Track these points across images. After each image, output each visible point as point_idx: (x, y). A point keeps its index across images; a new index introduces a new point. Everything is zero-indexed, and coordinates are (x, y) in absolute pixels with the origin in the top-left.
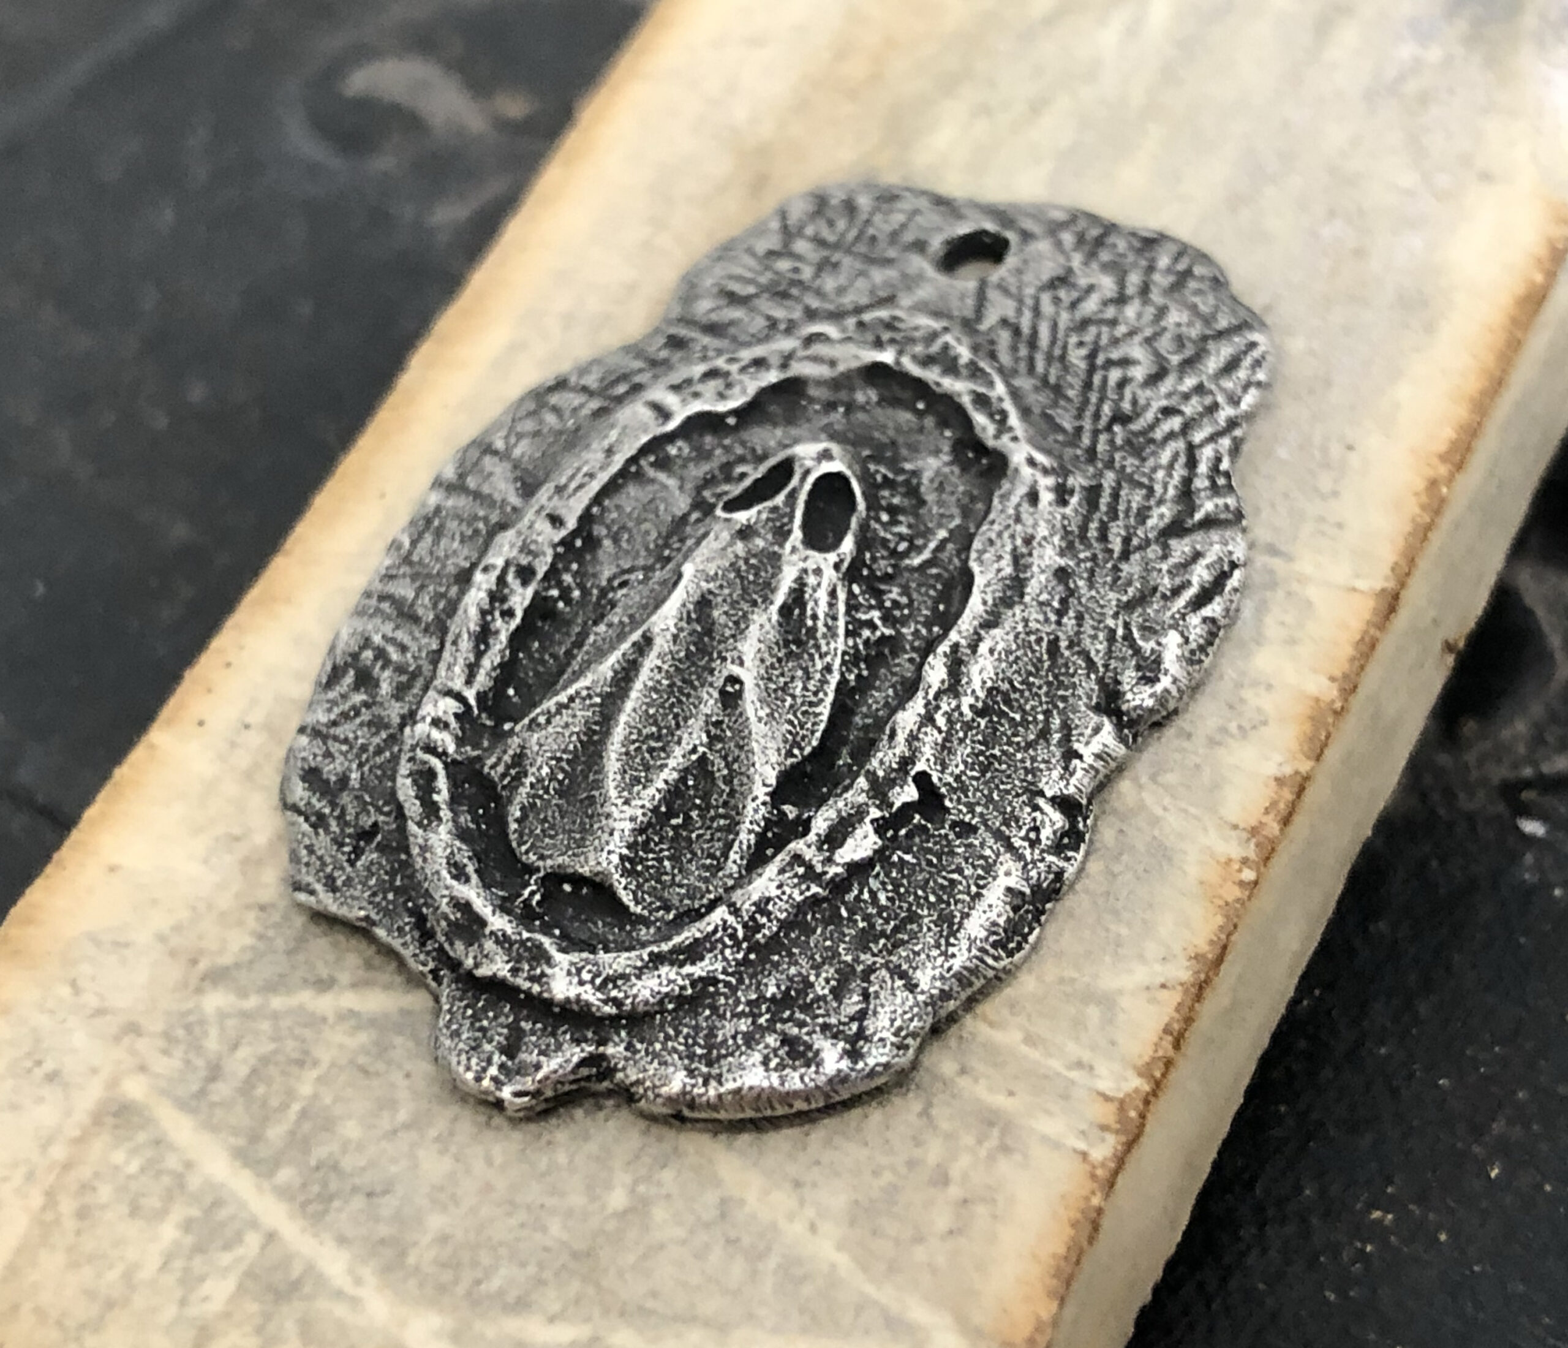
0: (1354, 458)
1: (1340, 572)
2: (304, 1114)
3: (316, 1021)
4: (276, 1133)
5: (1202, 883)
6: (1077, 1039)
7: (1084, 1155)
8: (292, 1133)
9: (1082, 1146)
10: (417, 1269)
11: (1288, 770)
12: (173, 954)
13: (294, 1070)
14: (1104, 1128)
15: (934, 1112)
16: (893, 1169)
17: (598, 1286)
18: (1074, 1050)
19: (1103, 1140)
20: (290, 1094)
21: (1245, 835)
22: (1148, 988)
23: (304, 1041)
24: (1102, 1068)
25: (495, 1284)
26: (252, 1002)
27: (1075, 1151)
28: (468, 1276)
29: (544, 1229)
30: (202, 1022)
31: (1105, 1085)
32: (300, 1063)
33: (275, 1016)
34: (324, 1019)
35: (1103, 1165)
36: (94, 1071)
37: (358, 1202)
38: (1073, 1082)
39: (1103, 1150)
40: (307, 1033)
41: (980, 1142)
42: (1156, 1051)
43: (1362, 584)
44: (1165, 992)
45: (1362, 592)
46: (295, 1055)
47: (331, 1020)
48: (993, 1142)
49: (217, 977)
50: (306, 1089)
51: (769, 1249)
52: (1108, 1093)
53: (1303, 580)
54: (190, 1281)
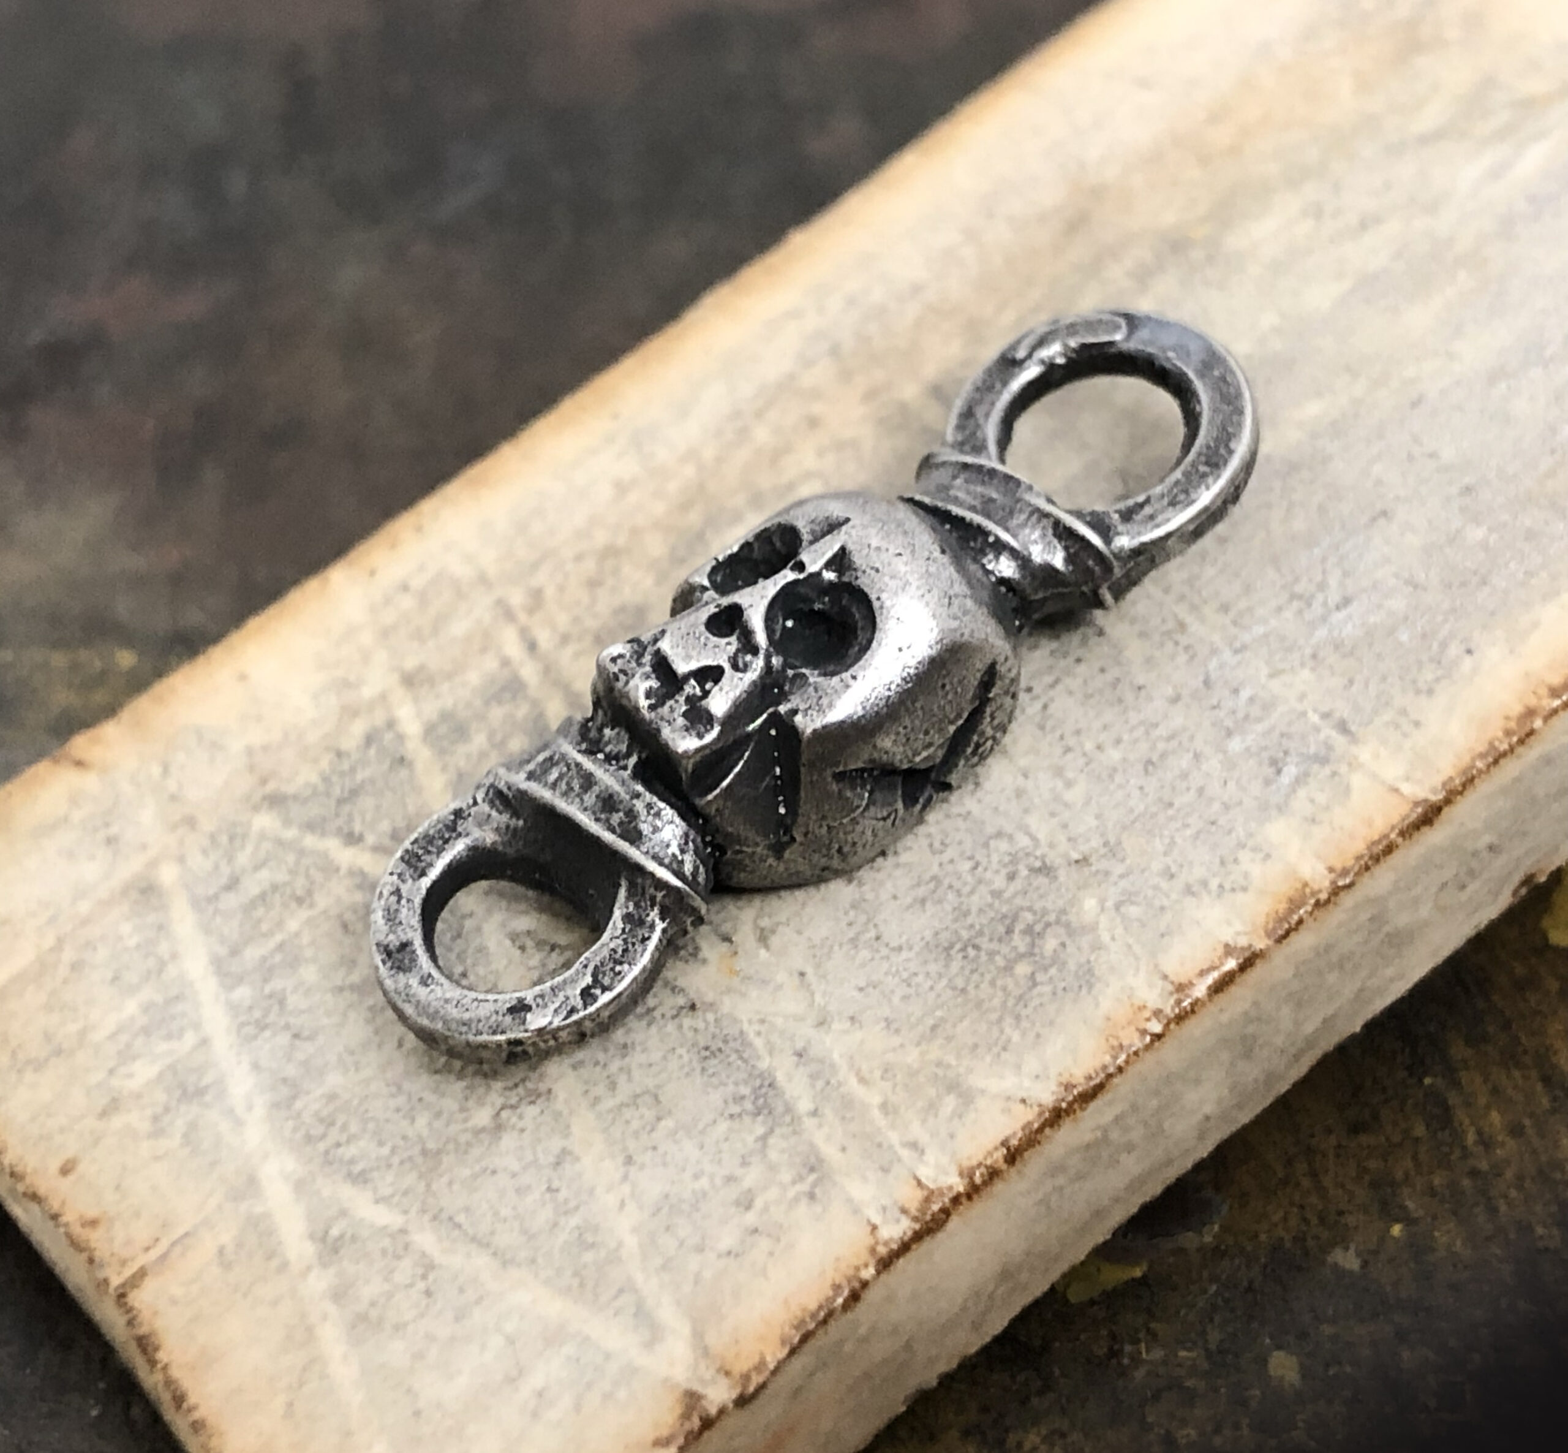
0: (1468, 662)
1: (1393, 770)
2: (280, 947)
3: (330, 869)
4: (252, 954)
5: (1108, 1019)
6: (924, 1121)
7: (874, 1228)
8: (264, 959)
9: (877, 1219)
10: (299, 1115)
11: (1243, 942)
12: (251, 768)
13: (294, 905)
14: (904, 1211)
15: (771, 1141)
16: (712, 1178)
17: (428, 1186)
18: (917, 1131)
19: (898, 1221)
20: (280, 924)
21: (1171, 988)
22: (1008, 1098)
23: (312, 883)
24: (930, 1156)
25: (350, 1151)
26: (291, 833)
27: (869, 1221)
28: (334, 1135)
29: (413, 1120)
30: (245, 836)
31: (926, 1174)
32: (300, 901)
33: (302, 853)
34: (338, 870)
35: (886, 1244)
36: (144, 847)
37: (284, 1039)
38: (899, 1160)
39: (896, 1230)
40: (318, 876)
41: (794, 1183)
42: (985, 1159)
43: (1407, 789)
44: (1022, 1106)
45: (1402, 795)
46: (299, 892)
47: (343, 872)
48: (804, 1187)
49: (276, 801)
50: (293, 925)
51: (577, 1208)
52: (924, 1180)
53: (1354, 765)
54: (127, 1056)
